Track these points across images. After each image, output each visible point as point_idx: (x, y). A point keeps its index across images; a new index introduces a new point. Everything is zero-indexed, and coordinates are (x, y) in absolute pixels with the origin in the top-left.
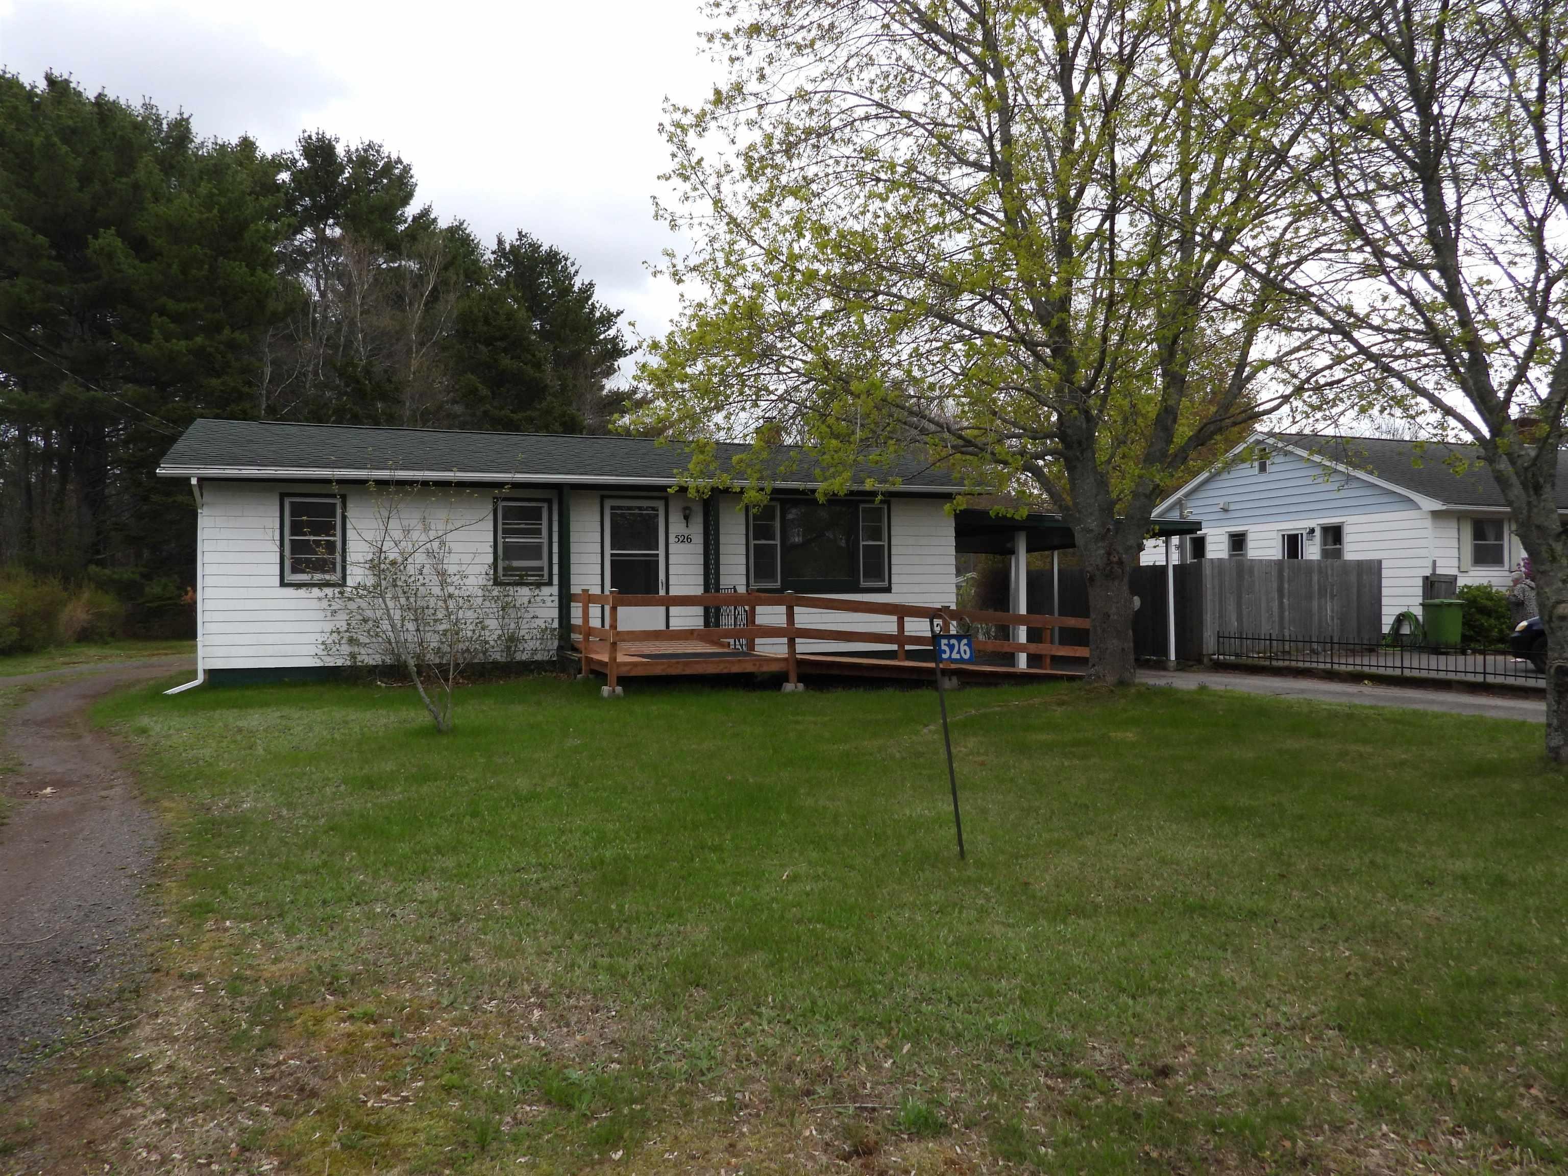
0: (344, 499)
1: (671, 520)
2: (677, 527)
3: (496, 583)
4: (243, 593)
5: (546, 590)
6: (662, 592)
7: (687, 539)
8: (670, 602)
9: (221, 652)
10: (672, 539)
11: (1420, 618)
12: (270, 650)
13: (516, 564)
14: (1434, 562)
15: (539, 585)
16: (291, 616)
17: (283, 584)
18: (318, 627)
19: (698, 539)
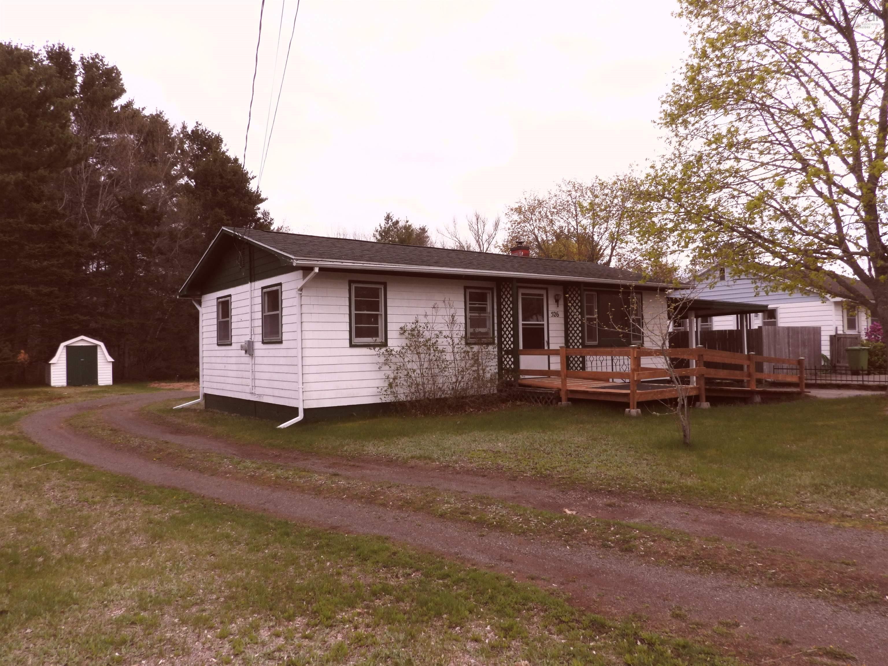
0: (385, 285)
1: (549, 303)
2: (553, 308)
3: (467, 344)
4: (327, 352)
5: (490, 348)
6: (546, 348)
7: (556, 315)
8: (551, 353)
9: (315, 395)
10: (550, 315)
11: (829, 357)
12: (345, 393)
13: (478, 330)
14: (836, 328)
15: (488, 344)
16: (356, 368)
17: (352, 346)
18: (373, 375)
19: (562, 314)
